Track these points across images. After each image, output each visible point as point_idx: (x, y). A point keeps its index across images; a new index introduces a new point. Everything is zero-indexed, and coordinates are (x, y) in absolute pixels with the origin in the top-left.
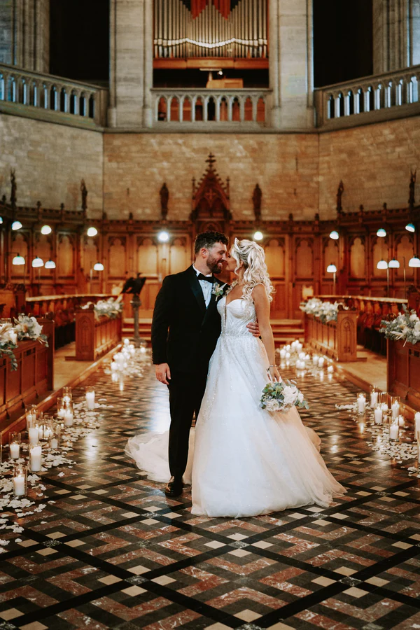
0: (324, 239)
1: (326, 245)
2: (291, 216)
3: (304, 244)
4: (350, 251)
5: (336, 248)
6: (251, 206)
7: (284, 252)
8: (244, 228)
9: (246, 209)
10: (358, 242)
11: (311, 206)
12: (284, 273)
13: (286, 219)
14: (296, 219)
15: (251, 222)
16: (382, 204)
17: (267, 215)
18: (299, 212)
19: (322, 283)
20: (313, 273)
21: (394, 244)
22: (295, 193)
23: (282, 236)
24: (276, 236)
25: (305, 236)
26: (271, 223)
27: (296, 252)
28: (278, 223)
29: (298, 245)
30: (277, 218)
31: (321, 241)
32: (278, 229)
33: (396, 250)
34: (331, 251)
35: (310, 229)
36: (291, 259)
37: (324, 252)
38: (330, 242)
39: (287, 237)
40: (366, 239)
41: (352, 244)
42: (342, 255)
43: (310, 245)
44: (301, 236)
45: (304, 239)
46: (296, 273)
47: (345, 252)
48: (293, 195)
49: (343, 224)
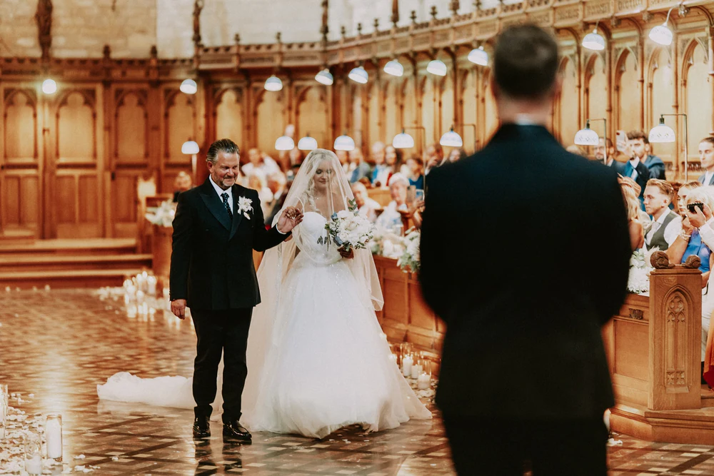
0: (167, 91)
1: (170, 103)
2: (107, 50)
3: (131, 101)
4: (215, 115)
5: (190, 109)
6: (34, 30)
7: (94, 116)
8: (21, 72)
9: (25, 36)
10: (229, 97)
11: (143, 32)
12: (95, 155)
13: (98, 55)
14: (115, 55)
15: (33, 61)
16: (274, 34)
17: (63, 48)
18: (120, 42)
19: (164, 171)
20: (147, 155)
21: (294, 103)
22: (113, 8)
23: (90, 86)
24: (79, 86)
25: (134, 86)
26: (71, 62)
27: (117, 116)
28: (83, 62)
29: (121, 103)
30: (81, 54)
31: (162, 95)
32: (84, 74)
33: (297, 113)
34: (179, 112)
35: (140, 74)
36: (107, 128)
37: (167, 115)
38: (178, 99)
39: (99, 89)
40: (245, 92)
41: (219, 101)
42: (202, 121)
43: (140, 103)
44: (126, 86)
45: (131, 91)
46: (116, 155)
47: (207, 116)
48: (110, 11)
49: (203, 67)
